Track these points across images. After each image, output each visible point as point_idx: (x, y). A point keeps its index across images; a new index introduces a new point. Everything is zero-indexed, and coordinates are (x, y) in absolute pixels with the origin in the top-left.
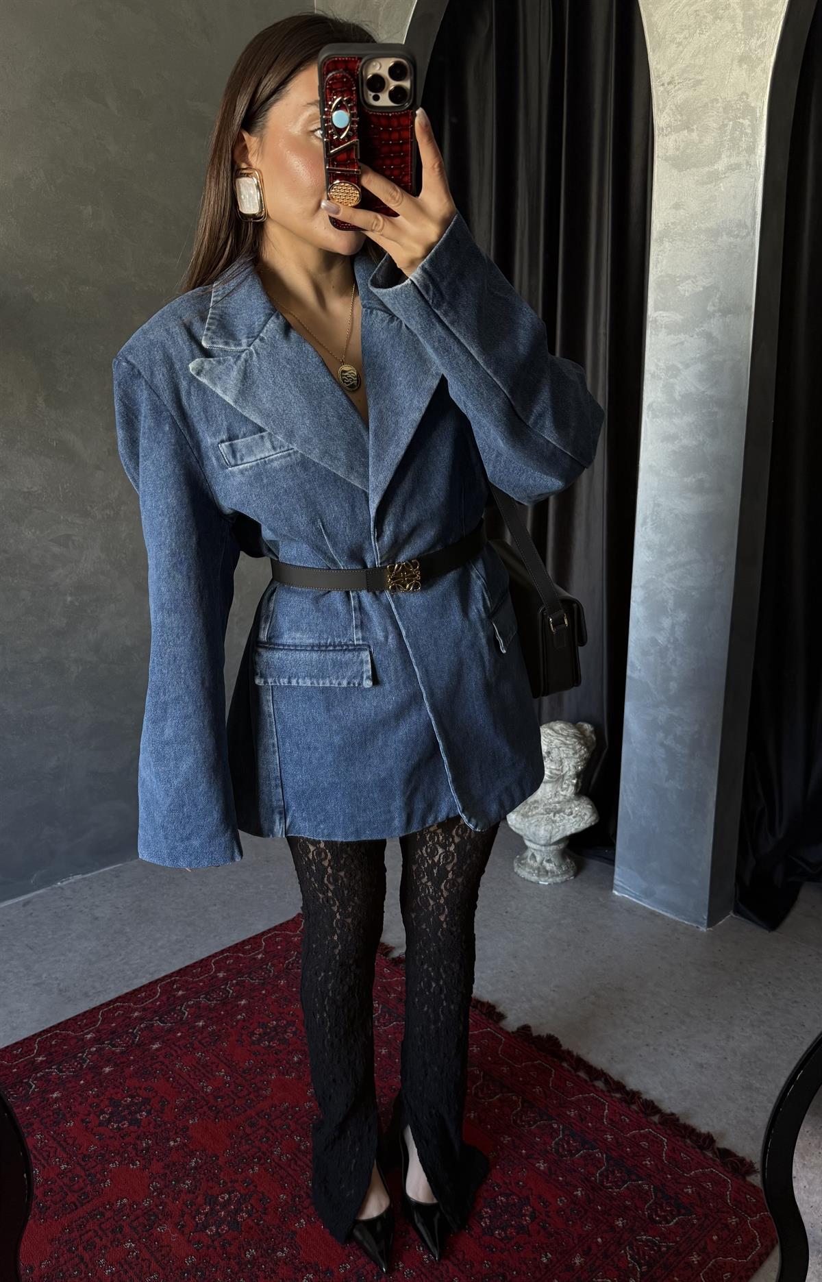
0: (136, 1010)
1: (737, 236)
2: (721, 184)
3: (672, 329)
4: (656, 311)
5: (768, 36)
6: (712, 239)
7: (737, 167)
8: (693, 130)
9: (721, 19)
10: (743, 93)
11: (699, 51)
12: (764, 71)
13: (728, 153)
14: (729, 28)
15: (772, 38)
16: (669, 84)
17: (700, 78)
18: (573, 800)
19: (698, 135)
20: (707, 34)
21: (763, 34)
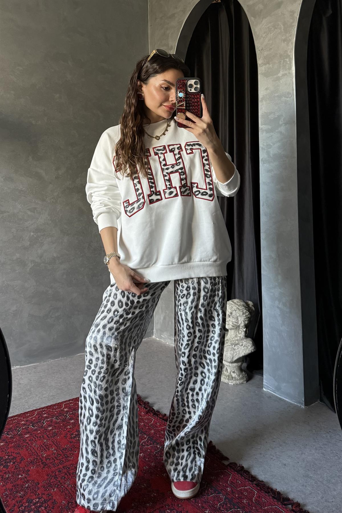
0: (23, 421)
1: (288, 97)
2: (281, 81)
3: (268, 131)
4: (262, 125)
5: (292, 32)
6: (279, 99)
7: (286, 74)
8: (270, 64)
9: (276, 29)
10: (286, 51)
11: (270, 40)
12: (292, 43)
13: (282, 71)
14: (280, 31)
15: (294, 33)
16: (261, 50)
17: (272, 47)
19: (272, 65)
20: (273, 33)
21: (291, 32)
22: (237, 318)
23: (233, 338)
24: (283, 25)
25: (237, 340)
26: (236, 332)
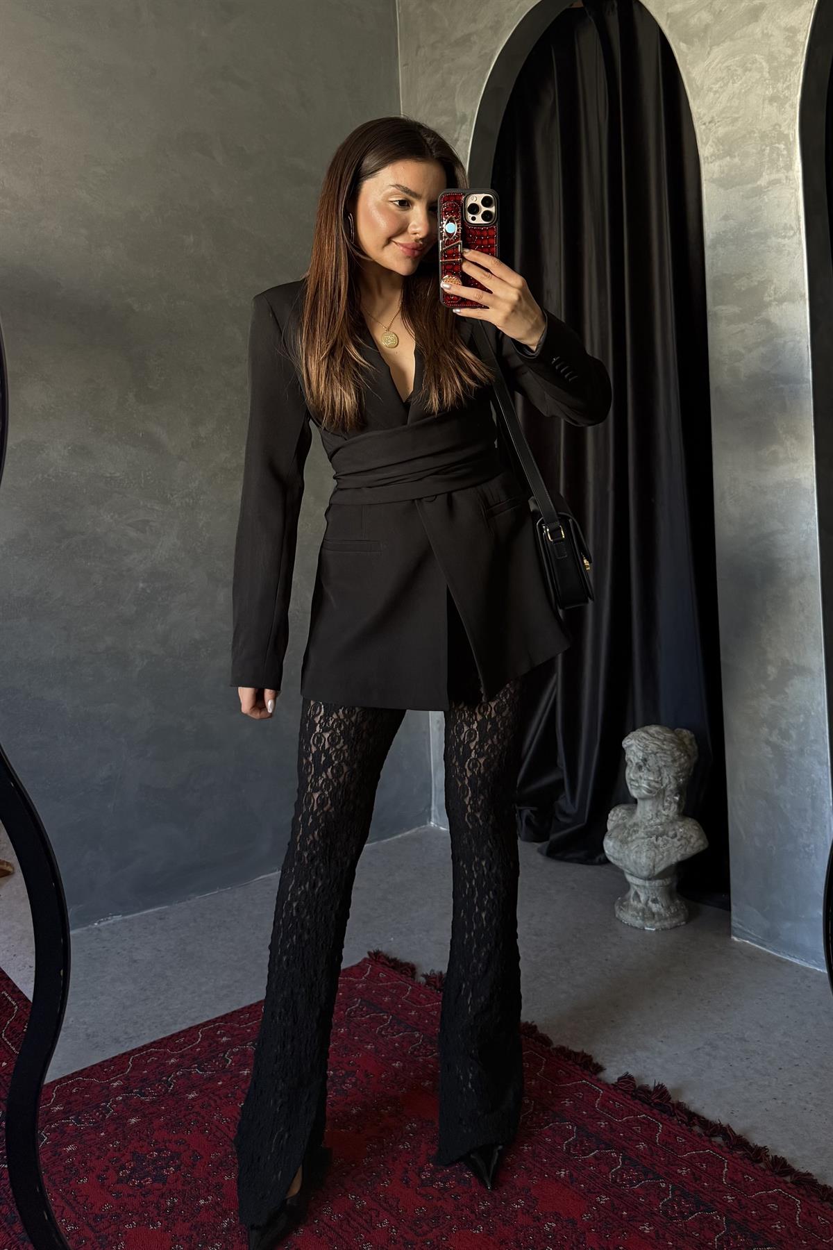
0: (173, 1056)
1: (784, 237)
2: (765, 197)
3: (732, 320)
4: (714, 306)
5: (792, 80)
6: (761, 242)
7: (778, 181)
8: (735, 157)
9: (750, 70)
10: (777, 124)
11: (733, 97)
12: (792, 106)
13: (768, 172)
14: (758, 77)
15: (796, 81)
16: (710, 123)
17: (737, 116)
18: (676, 820)
19: (740, 160)
20: (739, 83)
21: (788, 79)
22: (659, 771)
23: (649, 820)
24: (768, 61)
25: (661, 824)
26: (657, 804)
